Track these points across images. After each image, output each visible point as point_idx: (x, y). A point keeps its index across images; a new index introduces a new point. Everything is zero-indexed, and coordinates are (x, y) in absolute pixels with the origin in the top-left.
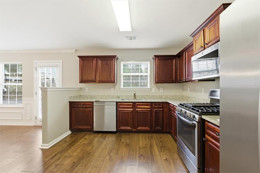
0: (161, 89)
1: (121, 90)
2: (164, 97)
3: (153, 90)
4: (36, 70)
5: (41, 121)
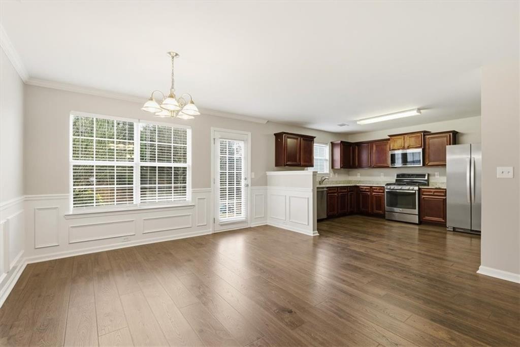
3: (331, 176)
4: (214, 143)
5: (222, 225)
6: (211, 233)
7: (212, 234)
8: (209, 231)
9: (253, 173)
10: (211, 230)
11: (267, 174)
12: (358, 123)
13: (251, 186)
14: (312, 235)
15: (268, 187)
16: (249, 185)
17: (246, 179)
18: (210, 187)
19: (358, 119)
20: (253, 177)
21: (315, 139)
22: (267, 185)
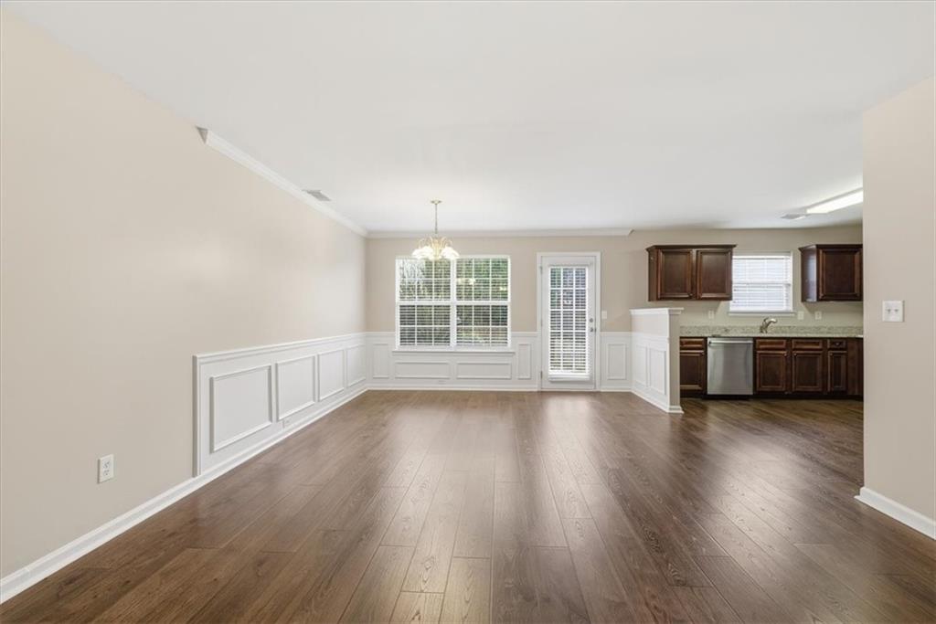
0: (816, 313)
1: (730, 315)
2: (826, 330)
3: (802, 315)
4: (542, 273)
5: (552, 382)
6: (536, 390)
7: (538, 392)
8: (535, 388)
9: (604, 313)
10: (536, 386)
11: (632, 313)
12: (809, 211)
13: (601, 331)
14: (668, 411)
15: (634, 334)
16: (598, 329)
17: (591, 320)
18: (536, 331)
19: (808, 204)
20: (604, 317)
21: (734, 249)
22: (631, 330)
